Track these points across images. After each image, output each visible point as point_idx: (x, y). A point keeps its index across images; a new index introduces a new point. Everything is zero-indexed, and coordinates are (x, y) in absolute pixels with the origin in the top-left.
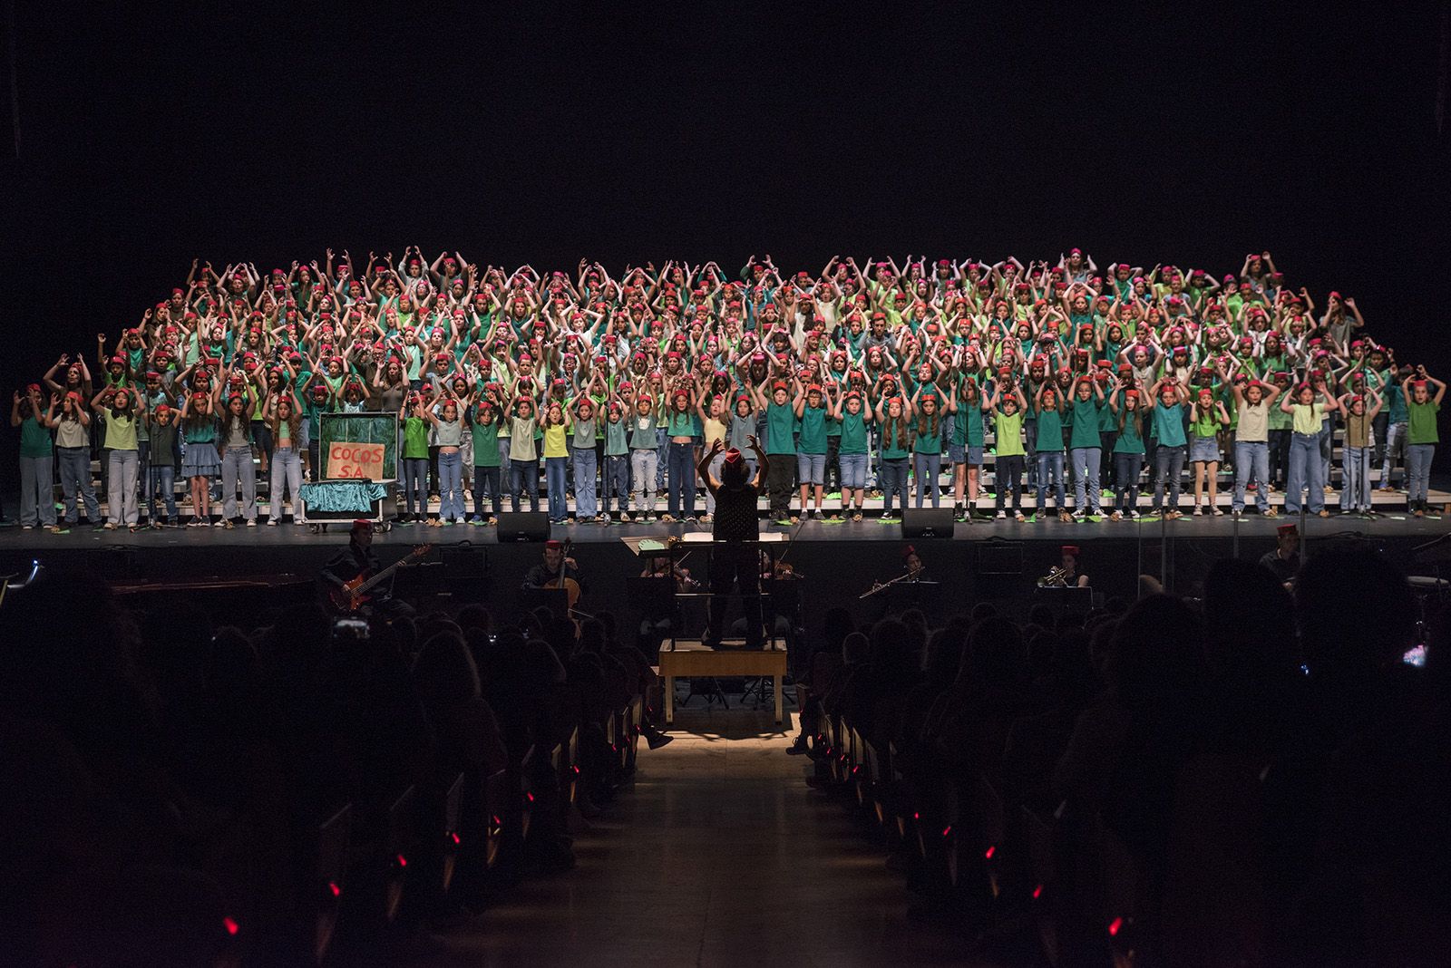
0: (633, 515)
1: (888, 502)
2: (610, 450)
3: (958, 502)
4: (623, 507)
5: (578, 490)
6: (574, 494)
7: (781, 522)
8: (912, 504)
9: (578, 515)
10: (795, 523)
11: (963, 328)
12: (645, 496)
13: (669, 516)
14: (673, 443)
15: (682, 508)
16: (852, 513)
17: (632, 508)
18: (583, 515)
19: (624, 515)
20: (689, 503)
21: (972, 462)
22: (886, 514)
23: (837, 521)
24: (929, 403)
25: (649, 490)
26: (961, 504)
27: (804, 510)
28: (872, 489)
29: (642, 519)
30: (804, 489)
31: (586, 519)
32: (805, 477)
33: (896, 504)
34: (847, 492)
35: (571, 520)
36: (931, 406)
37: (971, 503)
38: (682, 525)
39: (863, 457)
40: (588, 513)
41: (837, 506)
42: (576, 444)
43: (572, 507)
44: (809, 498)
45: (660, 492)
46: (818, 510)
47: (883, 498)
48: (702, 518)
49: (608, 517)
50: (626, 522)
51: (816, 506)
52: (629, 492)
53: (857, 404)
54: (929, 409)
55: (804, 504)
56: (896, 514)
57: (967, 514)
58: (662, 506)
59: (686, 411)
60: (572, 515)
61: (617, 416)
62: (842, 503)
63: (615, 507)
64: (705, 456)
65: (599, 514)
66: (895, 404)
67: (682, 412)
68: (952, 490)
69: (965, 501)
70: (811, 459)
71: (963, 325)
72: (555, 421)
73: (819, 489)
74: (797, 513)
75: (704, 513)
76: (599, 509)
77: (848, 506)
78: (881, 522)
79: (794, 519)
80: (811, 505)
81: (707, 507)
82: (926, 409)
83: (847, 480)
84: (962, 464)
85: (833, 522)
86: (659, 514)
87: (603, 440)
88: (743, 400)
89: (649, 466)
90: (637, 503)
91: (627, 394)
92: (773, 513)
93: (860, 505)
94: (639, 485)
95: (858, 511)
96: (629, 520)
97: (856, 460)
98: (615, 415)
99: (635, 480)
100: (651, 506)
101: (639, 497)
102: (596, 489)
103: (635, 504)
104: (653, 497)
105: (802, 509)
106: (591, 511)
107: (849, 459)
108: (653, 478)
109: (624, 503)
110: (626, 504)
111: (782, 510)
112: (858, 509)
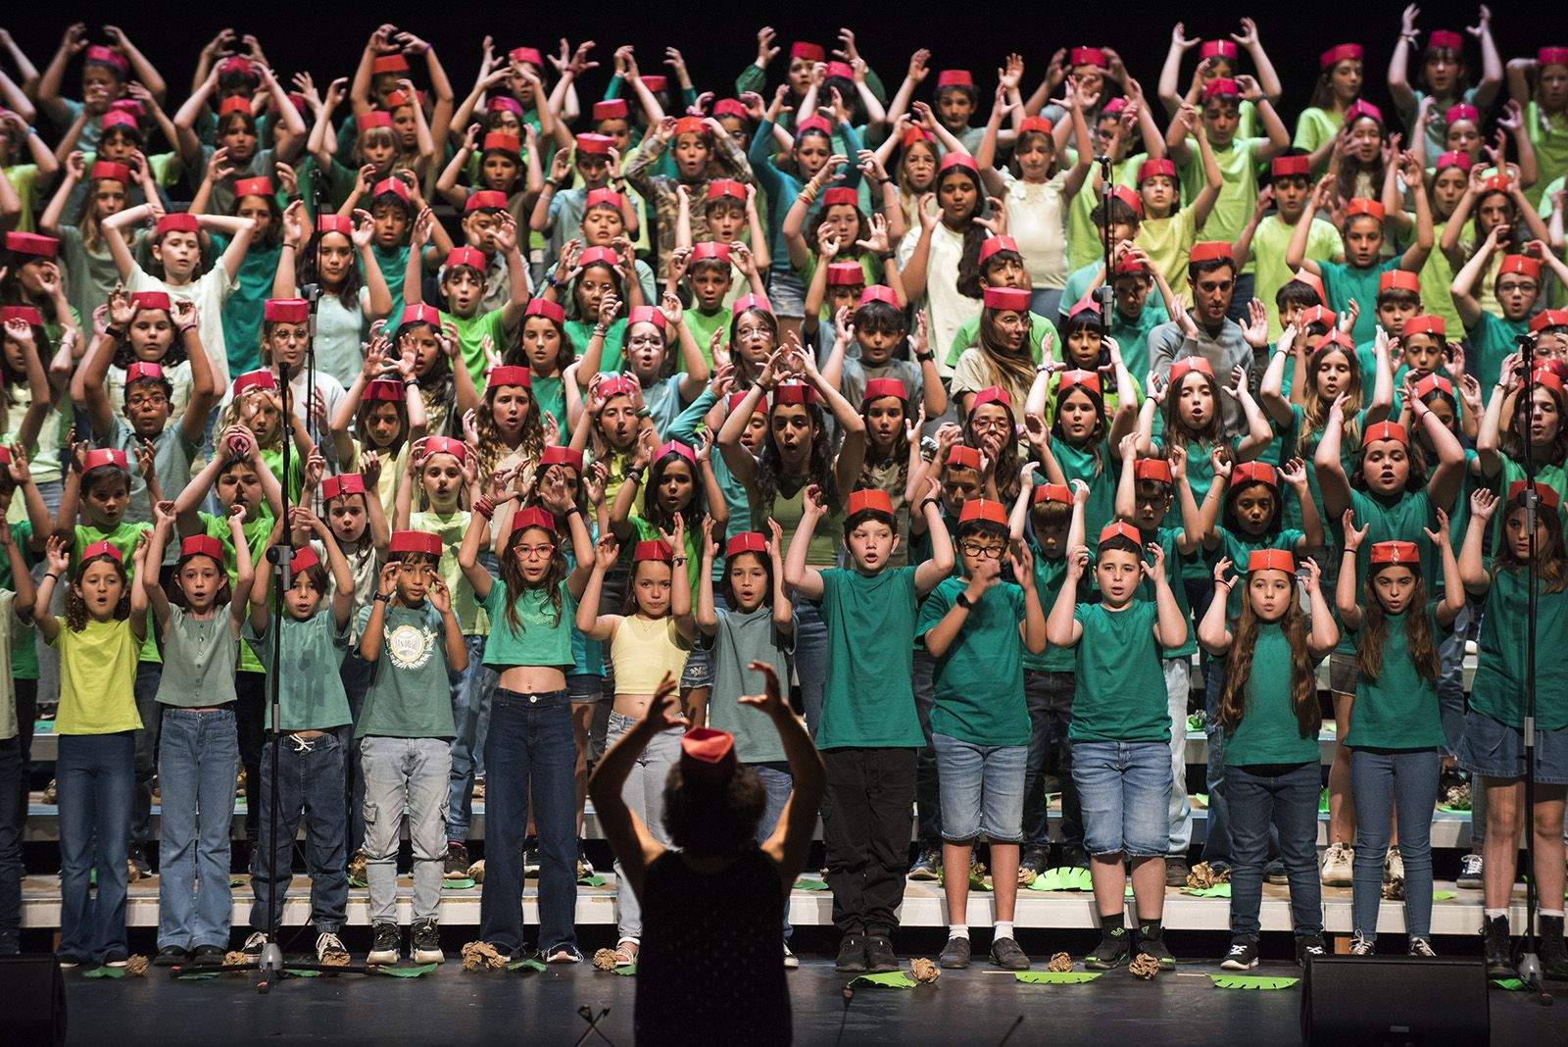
0: (358, 940)
1: (1244, 908)
2: (284, 713)
3: (1494, 913)
4: (327, 908)
5: (168, 854)
6: (154, 864)
7: (877, 979)
8: (1336, 915)
9: (164, 940)
10: (924, 982)
11: (1511, 286)
12: (406, 872)
13: (487, 949)
14: (500, 692)
15: (531, 914)
16: (1134, 943)
17: (357, 915)
18: (180, 942)
19: (328, 940)
20: (558, 900)
21: (1543, 776)
22: (1237, 950)
23: (1070, 977)
24: (1395, 572)
25: (419, 853)
26: (1503, 920)
27: (959, 931)
29: (390, 955)
30: (957, 858)
31: (192, 957)
33: (1275, 914)
34: (1106, 868)
35: (138, 963)
36: (1402, 581)
37: (1544, 919)
38: (529, 985)
39: (1156, 751)
40: (200, 935)
41: (1077, 915)
42: (165, 694)
43: (145, 913)
46: (1004, 931)
47: (1225, 889)
48: (603, 957)
49: (272, 955)
50: (333, 971)
51: (996, 917)
52: (351, 860)
53: (1127, 568)
54: (1396, 591)
55: (957, 910)
56: (1273, 950)
57: (1531, 965)
58: (463, 910)
59: (549, 582)
60: (143, 941)
61: (313, 595)
62: (1097, 906)
63: (297, 912)
64: (613, 741)
65: (238, 938)
66: (1272, 575)
67: (534, 586)
68: (1474, 866)
69: (1523, 911)
71: (1511, 277)
72: (100, 609)
73: (1008, 856)
74: (930, 941)
75: (607, 936)
76: (242, 915)
77: (1114, 917)
78: (1226, 981)
79: (923, 966)
80: (978, 911)
81: (619, 916)
82: (1385, 592)
83: (1105, 828)
84: (1508, 782)
85: (1058, 977)
86: (452, 939)
87: (261, 676)
88: (747, 552)
89: (424, 770)
90: (375, 896)
91: (347, 517)
92: (845, 939)
93: (1151, 915)
94: (382, 836)
95: (1147, 938)
96: (345, 960)
97: (1131, 759)
98: (304, 592)
99: (372, 818)
100: (425, 908)
101: (383, 874)
102: (233, 843)
103: (368, 901)
104: (430, 872)
105: (952, 927)
106: (212, 924)
107: (1107, 756)
108: (435, 812)
109: (330, 900)
110: (337, 903)
111: (877, 931)
112: (1145, 930)
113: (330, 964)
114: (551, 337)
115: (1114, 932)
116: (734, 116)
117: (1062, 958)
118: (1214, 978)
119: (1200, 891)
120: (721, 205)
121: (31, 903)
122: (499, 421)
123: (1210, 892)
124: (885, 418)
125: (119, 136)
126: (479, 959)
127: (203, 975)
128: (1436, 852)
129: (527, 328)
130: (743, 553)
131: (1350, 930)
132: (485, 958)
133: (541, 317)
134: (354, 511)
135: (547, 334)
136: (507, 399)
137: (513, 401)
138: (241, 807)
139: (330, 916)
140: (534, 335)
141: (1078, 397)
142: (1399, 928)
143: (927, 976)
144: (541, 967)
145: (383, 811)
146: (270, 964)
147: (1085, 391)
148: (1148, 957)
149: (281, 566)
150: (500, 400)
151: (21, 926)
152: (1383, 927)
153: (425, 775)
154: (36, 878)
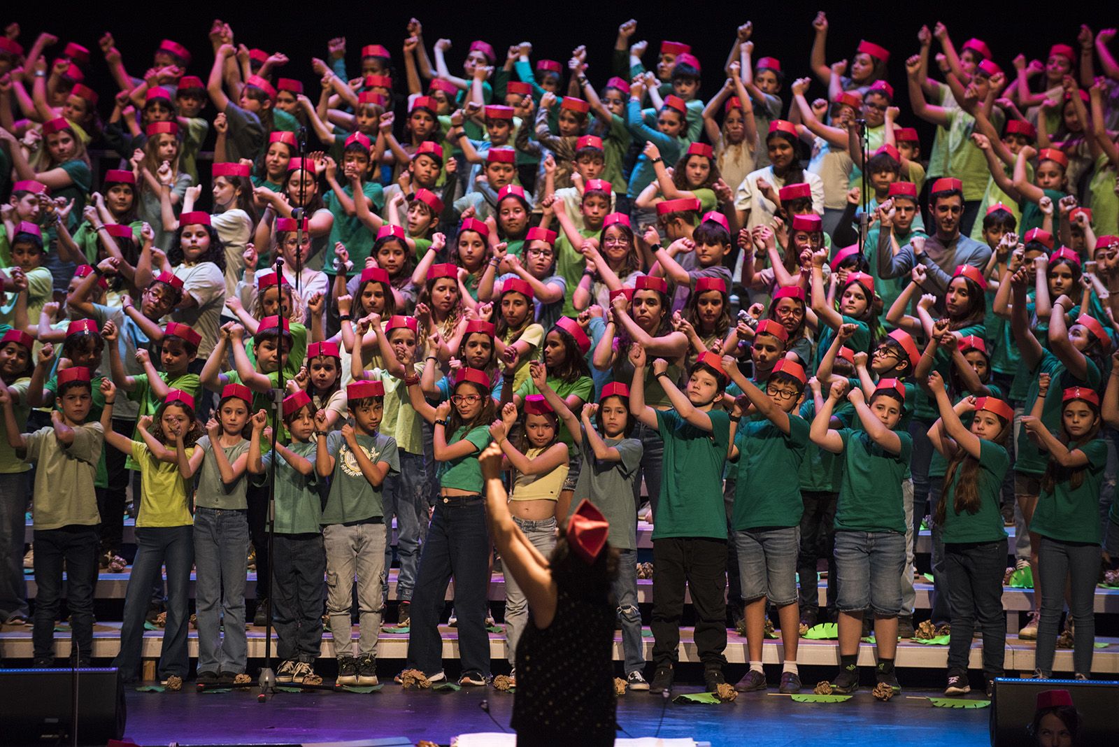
0: (328, 669)
1: (958, 652)
5: (201, 607)
10: (725, 700)
12: (355, 620)
13: (417, 674)
16: (868, 677)
17: (326, 649)
18: (213, 669)
22: (953, 680)
25: (364, 607)
27: (756, 666)
28: (921, 615)
30: (755, 616)
31: (219, 679)
32: (751, 584)
33: (977, 657)
34: (852, 625)
36: (1082, 414)
39: (894, 540)
40: (224, 665)
41: (826, 656)
44: (767, 637)
45: (391, 613)
46: (790, 667)
48: (500, 681)
49: (268, 677)
50: (311, 688)
51: (783, 655)
53: (892, 410)
54: (1077, 420)
55: (755, 651)
56: (978, 682)
62: (839, 649)
70: (761, 542)
73: (790, 614)
77: (854, 658)
78: (940, 702)
79: (726, 689)
80: (771, 652)
83: (853, 593)
86: (388, 669)
88: (615, 395)
89: (368, 549)
90: (337, 638)
91: (322, 371)
92: (658, 670)
93: (887, 656)
94: (340, 596)
95: (882, 673)
96: (318, 681)
97: (875, 545)
98: (307, 421)
99: (333, 583)
100: (367, 646)
101: (341, 622)
102: (247, 601)
103: (332, 641)
104: (372, 620)
105: (751, 663)
106: (231, 657)
107: (859, 542)
108: (376, 578)
109: (308, 638)
110: (315, 640)
111: (713, 666)
112: (882, 666)
113: (309, 683)
114: (477, 246)
115: (848, 668)
116: (618, 89)
117: (825, 685)
118: (932, 700)
119: (925, 641)
120: (589, 155)
121: (100, 640)
122: (435, 303)
123: (932, 642)
124: (710, 306)
125: (157, 106)
126: (413, 682)
127: (221, 691)
128: (1097, 615)
129: (462, 239)
130: (611, 396)
131: (1032, 668)
132: (417, 681)
133: (471, 231)
134: (328, 368)
135: (475, 244)
136: (443, 288)
137: (448, 290)
138: (252, 575)
139: (307, 651)
140: (466, 244)
141: (855, 288)
142: (1069, 667)
143: (728, 696)
144: (457, 688)
145: (340, 577)
146: (267, 683)
147: (861, 286)
148: (885, 685)
149: (277, 403)
150: (438, 289)
151: (92, 656)
152: (1057, 667)
153: (369, 552)
154: (103, 624)
